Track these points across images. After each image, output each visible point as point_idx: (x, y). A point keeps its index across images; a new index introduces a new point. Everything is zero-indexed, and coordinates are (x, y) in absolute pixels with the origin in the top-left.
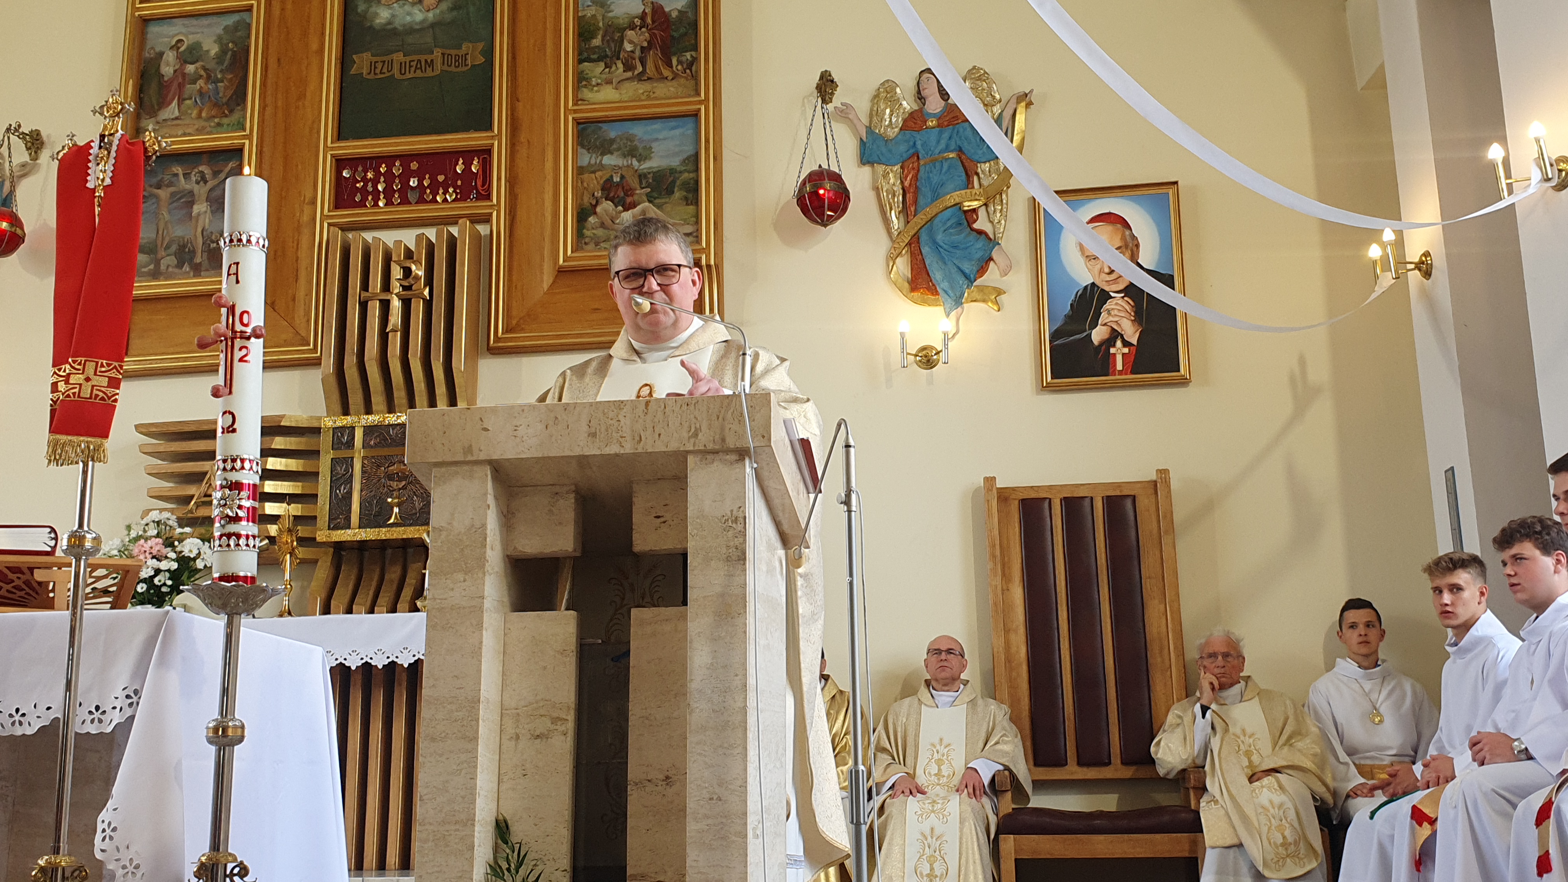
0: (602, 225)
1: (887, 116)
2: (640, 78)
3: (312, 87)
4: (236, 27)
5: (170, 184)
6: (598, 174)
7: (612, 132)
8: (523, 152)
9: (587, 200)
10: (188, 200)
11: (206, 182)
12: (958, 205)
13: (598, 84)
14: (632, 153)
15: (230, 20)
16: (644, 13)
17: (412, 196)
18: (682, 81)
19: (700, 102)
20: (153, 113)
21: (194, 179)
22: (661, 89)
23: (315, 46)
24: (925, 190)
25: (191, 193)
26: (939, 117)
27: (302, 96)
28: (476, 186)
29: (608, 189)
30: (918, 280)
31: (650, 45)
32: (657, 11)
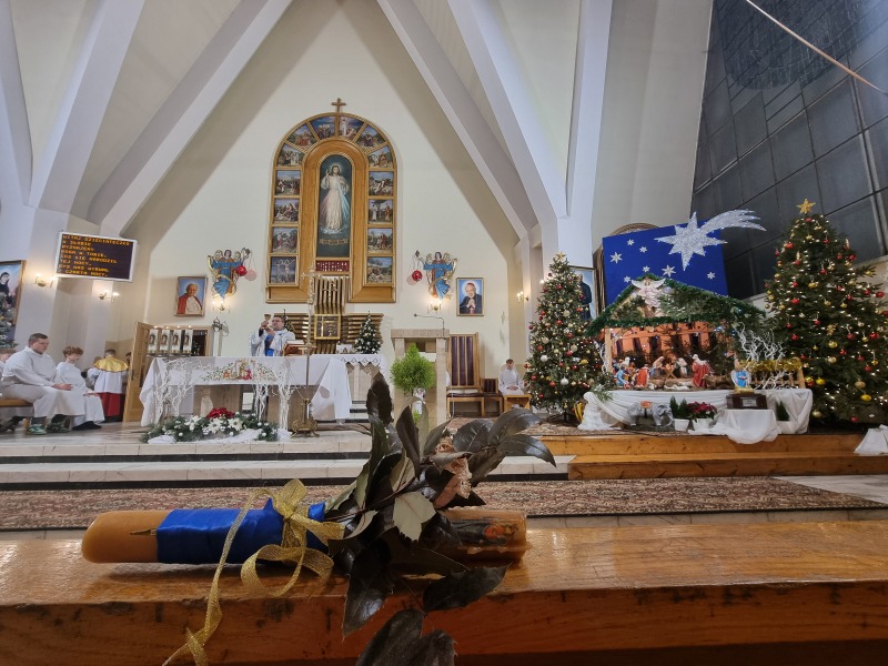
0: (372, 278)
2: (380, 249)
3: (311, 245)
4: (295, 231)
5: (279, 263)
6: (372, 268)
7: (375, 259)
8: (355, 262)
9: (369, 272)
10: (284, 267)
11: (288, 263)
12: (443, 279)
13: (372, 250)
14: (378, 264)
15: (293, 229)
16: (382, 236)
17: (332, 270)
18: (389, 250)
19: (393, 254)
20: (275, 248)
21: (285, 262)
22: (385, 252)
23: (311, 236)
24: (436, 276)
25: (285, 265)
26: (440, 262)
27: (309, 247)
28: (346, 269)
29: (374, 271)
30: (435, 293)
31: (383, 243)
32: (384, 236)
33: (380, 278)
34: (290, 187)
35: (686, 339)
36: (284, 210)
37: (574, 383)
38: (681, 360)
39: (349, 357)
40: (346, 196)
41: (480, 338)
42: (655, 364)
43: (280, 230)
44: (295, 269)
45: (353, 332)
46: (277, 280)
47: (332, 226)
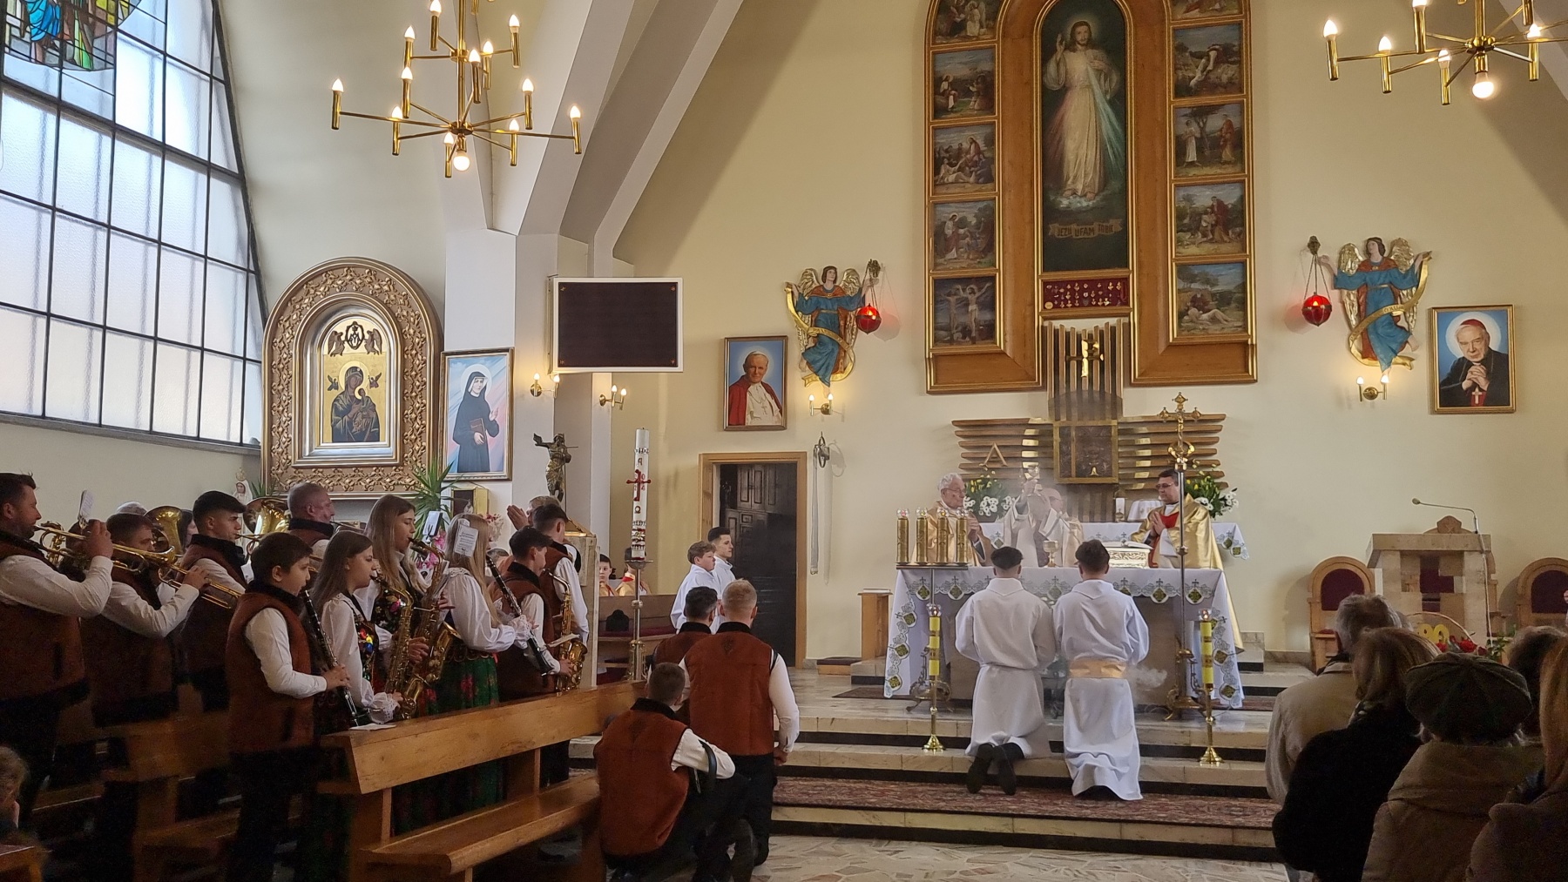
0: (1192, 321)
1: (1349, 263)
2: (1211, 241)
3: (1029, 240)
4: (986, 208)
5: (955, 294)
6: (1189, 293)
7: (1197, 271)
8: (1146, 280)
9: (1183, 308)
10: (965, 303)
11: (975, 293)
12: (1391, 314)
13: (1188, 245)
14: (1207, 282)
15: (981, 205)
16: (1213, 205)
17: (1086, 302)
18: (1235, 244)
19: (1247, 256)
21: (968, 292)
22: (1225, 248)
23: (1027, 219)
24: (1371, 305)
25: (967, 299)
26: (1380, 264)
27: (1021, 247)
28: (1120, 298)
29: (1195, 301)
30: (1367, 353)
31: (1217, 223)
32: (1220, 203)
33: (1214, 320)
34: (968, 94)
36: (958, 157)
40: (1111, 103)
43: (952, 209)
44: (993, 309)
45: (1148, 463)
46: (952, 336)
47: (1080, 187)
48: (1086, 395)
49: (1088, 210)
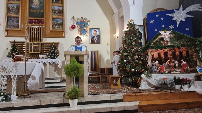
0: (54, 27)
2: (57, 15)
3: (26, 12)
4: (18, 5)
5: (11, 19)
7: (55, 19)
8: (47, 20)
9: (53, 25)
10: (14, 21)
12: (84, 29)
14: (57, 21)
15: (17, 5)
17: (36, 23)
19: (63, 18)
20: (9, 12)
21: (14, 19)
22: (59, 16)
23: (26, 8)
24: (81, 27)
26: (83, 21)
27: (25, 13)
28: (42, 23)
29: (55, 24)
30: (81, 34)
31: (58, 12)
32: (59, 9)
33: (58, 27)
35: (177, 53)
37: (136, 71)
38: (176, 61)
39: (44, 61)
41: (99, 52)
42: (167, 63)
43: (11, 5)
44: (19, 22)
45: (46, 50)
46: (11, 27)
47: (36, 4)
48: (35, 38)
49: (37, 8)
